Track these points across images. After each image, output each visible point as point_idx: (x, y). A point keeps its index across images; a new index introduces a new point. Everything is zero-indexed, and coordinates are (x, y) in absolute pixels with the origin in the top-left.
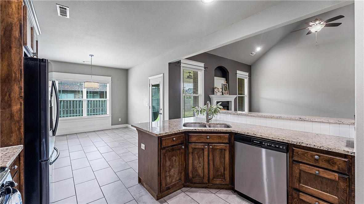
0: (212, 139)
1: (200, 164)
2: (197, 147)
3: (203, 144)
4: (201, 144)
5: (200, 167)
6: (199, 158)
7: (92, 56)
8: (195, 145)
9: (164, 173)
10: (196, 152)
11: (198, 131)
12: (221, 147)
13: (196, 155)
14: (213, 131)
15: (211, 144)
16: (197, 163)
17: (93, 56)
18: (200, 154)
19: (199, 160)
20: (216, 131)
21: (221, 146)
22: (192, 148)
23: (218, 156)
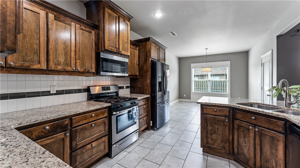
0: (260, 121)
1: (246, 144)
2: (242, 125)
3: (248, 124)
4: (247, 123)
5: (246, 147)
6: (244, 137)
7: (206, 49)
8: (240, 122)
9: (205, 133)
10: (241, 130)
11: (241, 108)
12: (271, 135)
13: (241, 133)
14: (258, 112)
15: (258, 127)
16: (242, 141)
17: (208, 48)
18: (245, 133)
19: (244, 139)
20: (263, 113)
21: (271, 133)
22: (237, 124)
23: (268, 144)
